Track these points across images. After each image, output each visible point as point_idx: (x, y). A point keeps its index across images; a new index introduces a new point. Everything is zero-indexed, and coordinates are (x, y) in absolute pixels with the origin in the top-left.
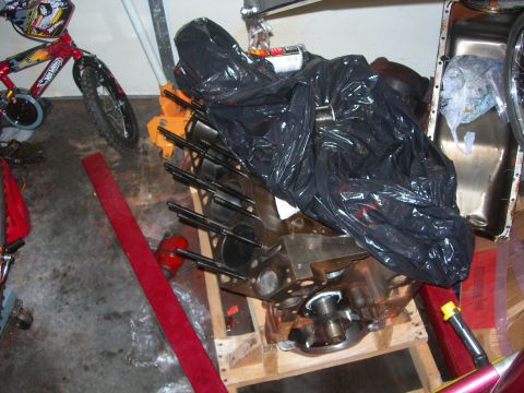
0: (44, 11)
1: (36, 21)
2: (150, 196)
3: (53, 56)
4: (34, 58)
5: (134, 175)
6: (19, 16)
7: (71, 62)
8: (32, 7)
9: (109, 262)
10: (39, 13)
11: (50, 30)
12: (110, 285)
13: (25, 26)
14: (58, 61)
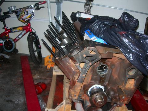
0: (26, 13)
1: (23, 16)
2: (39, 76)
3: (24, 30)
4: (18, 29)
5: (35, 71)
6: (18, 13)
7: (29, 33)
8: (23, 11)
9: (16, 88)
10: (24, 14)
11: (26, 20)
12: (13, 93)
13: (19, 17)
14: (25, 32)
